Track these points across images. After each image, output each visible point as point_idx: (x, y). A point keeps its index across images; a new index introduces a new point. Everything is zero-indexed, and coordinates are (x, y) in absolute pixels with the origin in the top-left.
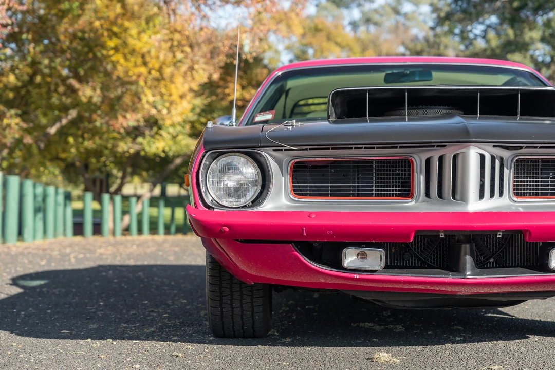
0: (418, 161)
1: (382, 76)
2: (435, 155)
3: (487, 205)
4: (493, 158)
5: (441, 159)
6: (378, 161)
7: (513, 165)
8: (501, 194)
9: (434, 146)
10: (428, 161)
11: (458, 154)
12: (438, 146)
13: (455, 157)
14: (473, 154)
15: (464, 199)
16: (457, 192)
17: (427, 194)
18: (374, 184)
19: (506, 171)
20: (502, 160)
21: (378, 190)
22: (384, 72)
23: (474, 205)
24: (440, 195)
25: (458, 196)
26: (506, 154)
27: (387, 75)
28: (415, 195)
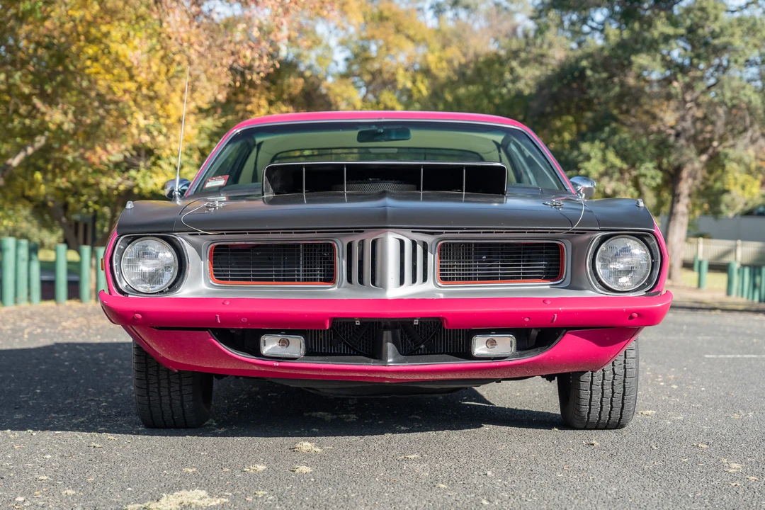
0: (340, 245)
1: (355, 133)
2: (356, 239)
3: (409, 291)
4: (414, 243)
5: (362, 243)
6: (305, 245)
7: (437, 250)
8: (425, 279)
9: (352, 232)
10: (350, 246)
11: (377, 239)
12: (355, 232)
13: (374, 243)
14: (391, 240)
15: (383, 286)
16: (376, 279)
17: (350, 280)
18: (301, 269)
19: (430, 256)
20: (425, 245)
21: (305, 275)
23: (394, 291)
24: (361, 281)
25: (378, 283)
26: (429, 239)
27: (360, 133)
28: (338, 280)
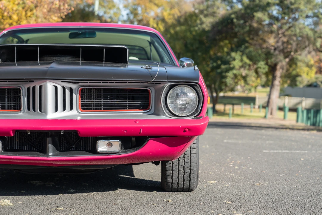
0: (23, 90)
2: (31, 85)
3: (60, 115)
4: (64, 88)
5: (34, 88)
6: (8, 89)
7: (78, 92)
8: (71, 108)
10: (29, 89)
11: (42, 85)
12: (30, 81)
13: (40, 88)
14: (50, 87)
15: (46, 113)
16: (42, 108)
17: (29, 109)
18: (6, 102)
19: (74, 96)
20: (71, 90)
21: (9, 106)
22: (69, 31)
23: (51, 115)
24: (34, 109)
25: (42, 110)
26: (74, 86)
27: (70, 34)
28: (22, 109)
